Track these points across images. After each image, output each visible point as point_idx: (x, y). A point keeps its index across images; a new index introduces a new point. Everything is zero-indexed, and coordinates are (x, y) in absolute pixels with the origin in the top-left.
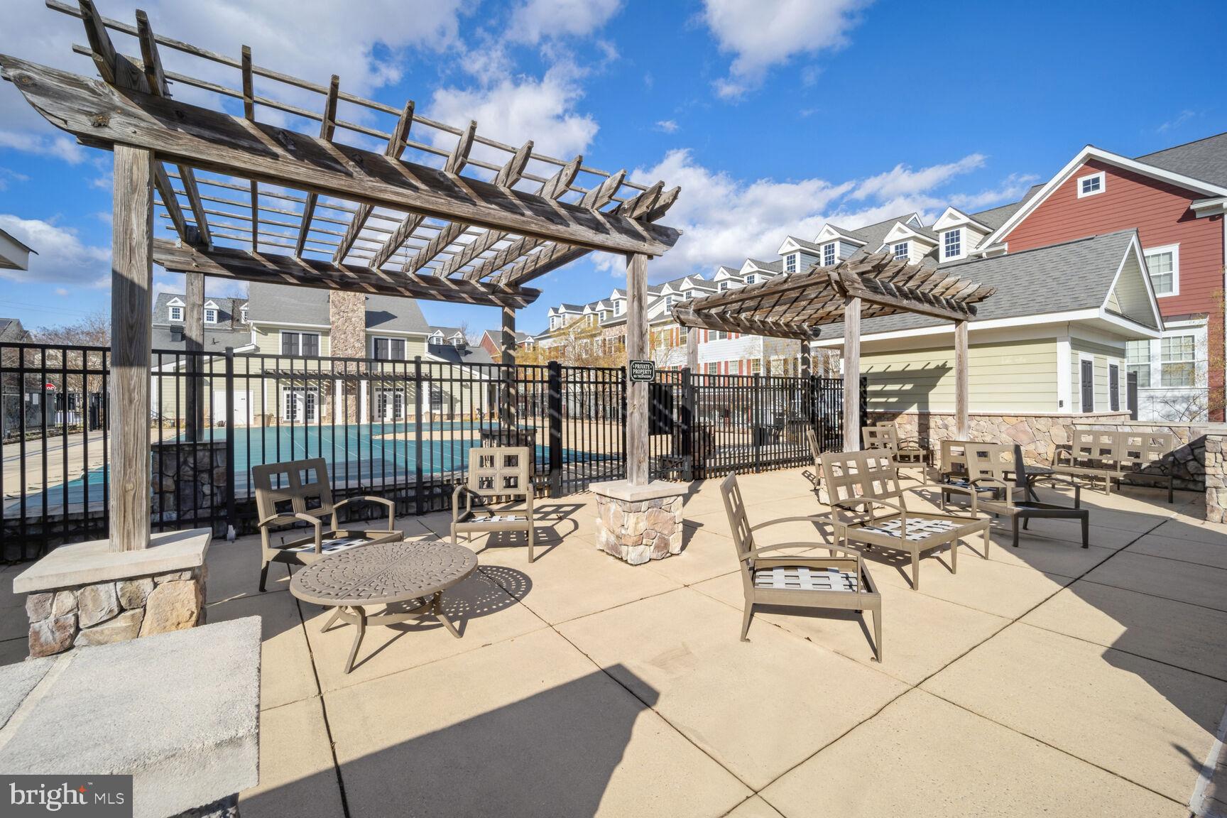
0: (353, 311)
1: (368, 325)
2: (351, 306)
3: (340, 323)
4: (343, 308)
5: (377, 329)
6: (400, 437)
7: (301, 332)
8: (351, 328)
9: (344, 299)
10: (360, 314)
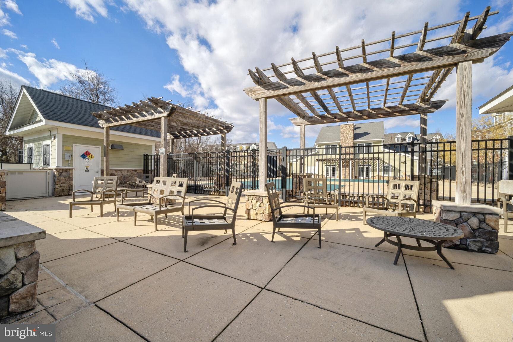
0: (349, 134)
1: (354, 139)
2: (348, 132)
3: (343, 140)
4: (344, 134)
5: (359, 141)
6: (333, 183)
7: (331, 145)
8: (348, 141)
9: (345, 130)
10: (351, 135)
